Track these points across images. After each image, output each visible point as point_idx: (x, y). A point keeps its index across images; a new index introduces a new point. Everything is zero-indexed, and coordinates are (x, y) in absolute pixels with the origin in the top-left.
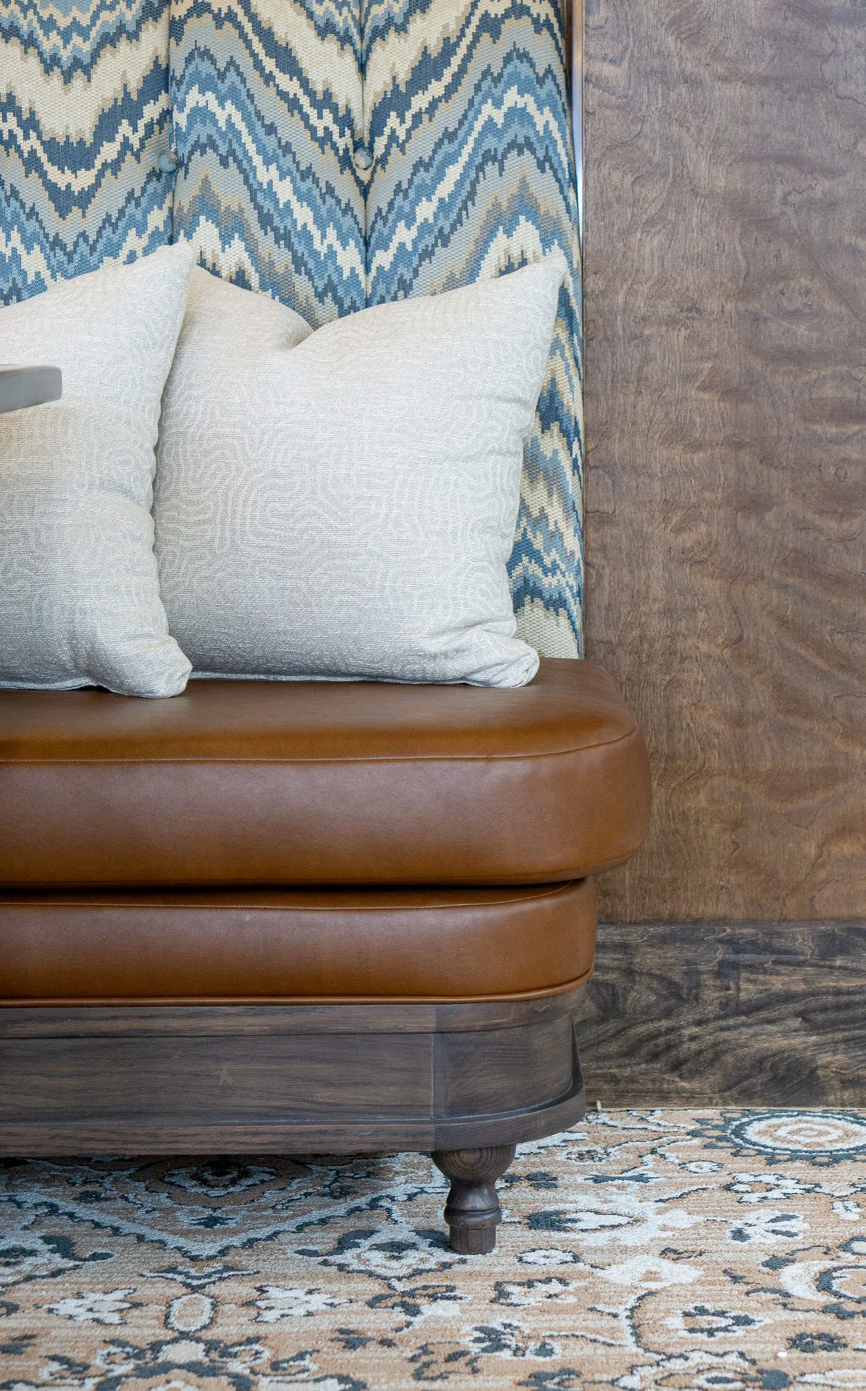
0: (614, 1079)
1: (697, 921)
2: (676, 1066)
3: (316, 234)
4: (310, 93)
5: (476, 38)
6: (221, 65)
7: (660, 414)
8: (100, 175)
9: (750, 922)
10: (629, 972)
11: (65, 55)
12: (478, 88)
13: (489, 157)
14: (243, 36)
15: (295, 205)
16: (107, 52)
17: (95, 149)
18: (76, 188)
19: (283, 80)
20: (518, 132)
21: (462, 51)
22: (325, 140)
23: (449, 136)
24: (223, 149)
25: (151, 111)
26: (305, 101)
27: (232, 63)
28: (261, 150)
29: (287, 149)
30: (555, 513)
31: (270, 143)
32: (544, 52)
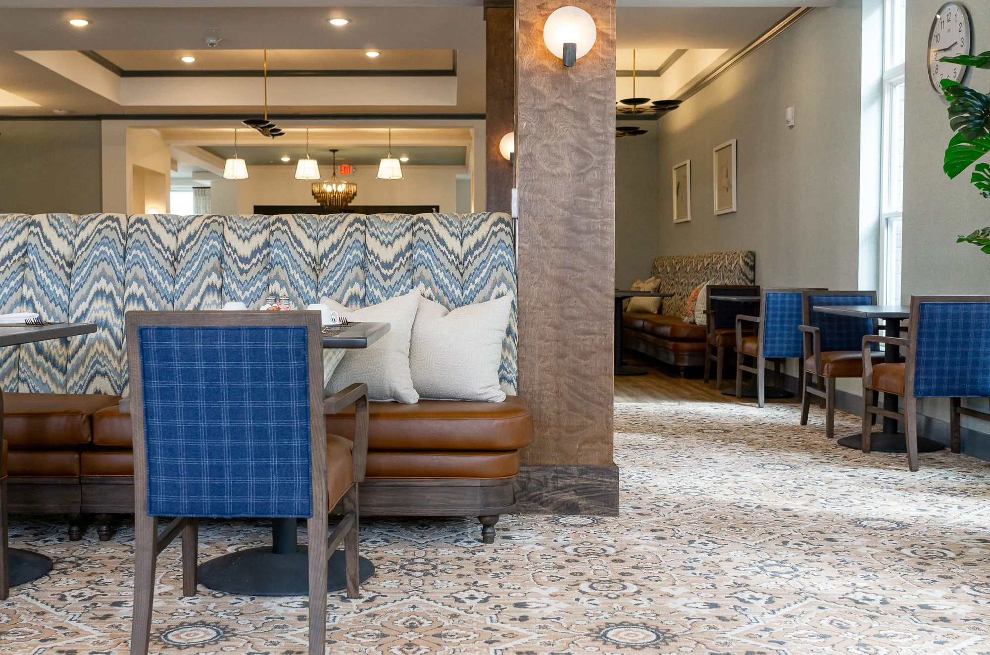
0: (524, 507)
1: (547, 466)
2: (541, 504)
3: (449, 286)
4: (448, 251)
5: (491, 237)
6: (426, 243)
7: (537, 333)
8: (395, 271)
9: (561, 466)
10: (529, 479)
11: (386, 241)
12: (491, 249)
13: (494, 267)
14: (431, 236)
15: (444, 279)
16: (397, 240)
17: (393, 264)
18: (388, 274)
19: (442, 247)
20: (502, 261)
21: (487, 240)
22: (452, 262)
23: (484, 262)
24: (426, 265)
25: (408, 255)
26: (447, 252)
27: (428, 243)
28: (436, 265)
29: (442, 264)
30: (510, 358)
31: (438, 263)
32: (508, 240)
